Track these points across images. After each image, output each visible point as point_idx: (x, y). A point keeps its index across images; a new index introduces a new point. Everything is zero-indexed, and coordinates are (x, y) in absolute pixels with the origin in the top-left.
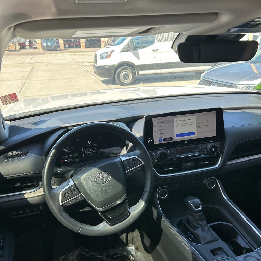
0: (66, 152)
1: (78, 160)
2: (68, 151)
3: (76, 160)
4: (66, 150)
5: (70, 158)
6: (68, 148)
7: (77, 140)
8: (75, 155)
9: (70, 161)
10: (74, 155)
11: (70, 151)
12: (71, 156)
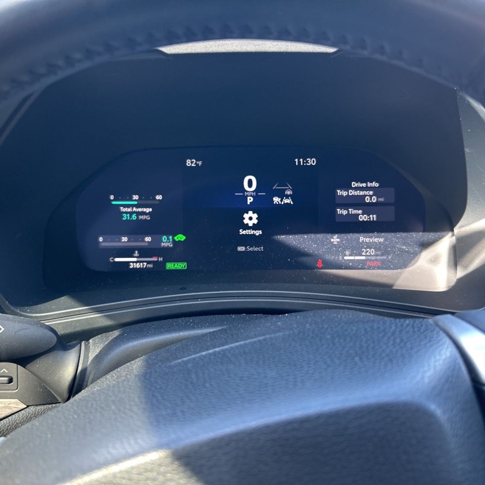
0: (125, 217)
1: (181, 266)
2: (138, 214)
3: (170, 266)
4: (125, 206)
5: (144, 252)
6: (136, 197)
7: (188, 163)
8: (166, 242)
9: (138, 266)
10: (164, 238)
11: (143, 213)
12: (148, 239)
